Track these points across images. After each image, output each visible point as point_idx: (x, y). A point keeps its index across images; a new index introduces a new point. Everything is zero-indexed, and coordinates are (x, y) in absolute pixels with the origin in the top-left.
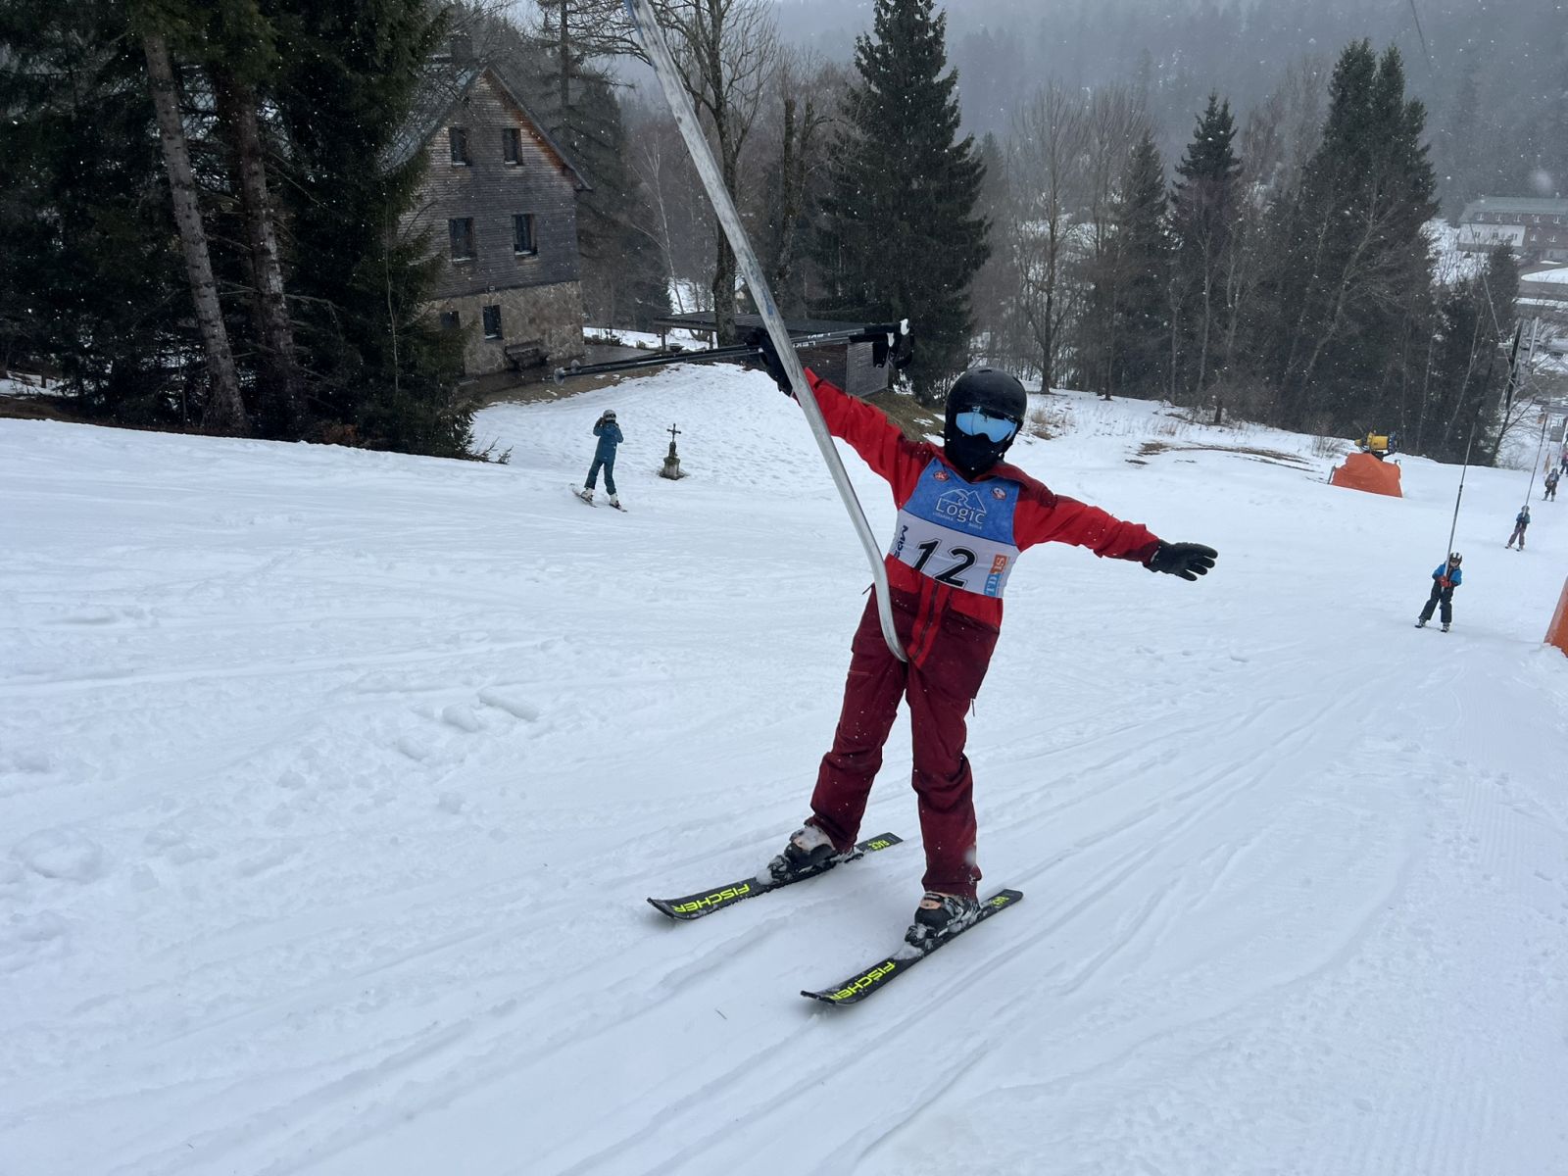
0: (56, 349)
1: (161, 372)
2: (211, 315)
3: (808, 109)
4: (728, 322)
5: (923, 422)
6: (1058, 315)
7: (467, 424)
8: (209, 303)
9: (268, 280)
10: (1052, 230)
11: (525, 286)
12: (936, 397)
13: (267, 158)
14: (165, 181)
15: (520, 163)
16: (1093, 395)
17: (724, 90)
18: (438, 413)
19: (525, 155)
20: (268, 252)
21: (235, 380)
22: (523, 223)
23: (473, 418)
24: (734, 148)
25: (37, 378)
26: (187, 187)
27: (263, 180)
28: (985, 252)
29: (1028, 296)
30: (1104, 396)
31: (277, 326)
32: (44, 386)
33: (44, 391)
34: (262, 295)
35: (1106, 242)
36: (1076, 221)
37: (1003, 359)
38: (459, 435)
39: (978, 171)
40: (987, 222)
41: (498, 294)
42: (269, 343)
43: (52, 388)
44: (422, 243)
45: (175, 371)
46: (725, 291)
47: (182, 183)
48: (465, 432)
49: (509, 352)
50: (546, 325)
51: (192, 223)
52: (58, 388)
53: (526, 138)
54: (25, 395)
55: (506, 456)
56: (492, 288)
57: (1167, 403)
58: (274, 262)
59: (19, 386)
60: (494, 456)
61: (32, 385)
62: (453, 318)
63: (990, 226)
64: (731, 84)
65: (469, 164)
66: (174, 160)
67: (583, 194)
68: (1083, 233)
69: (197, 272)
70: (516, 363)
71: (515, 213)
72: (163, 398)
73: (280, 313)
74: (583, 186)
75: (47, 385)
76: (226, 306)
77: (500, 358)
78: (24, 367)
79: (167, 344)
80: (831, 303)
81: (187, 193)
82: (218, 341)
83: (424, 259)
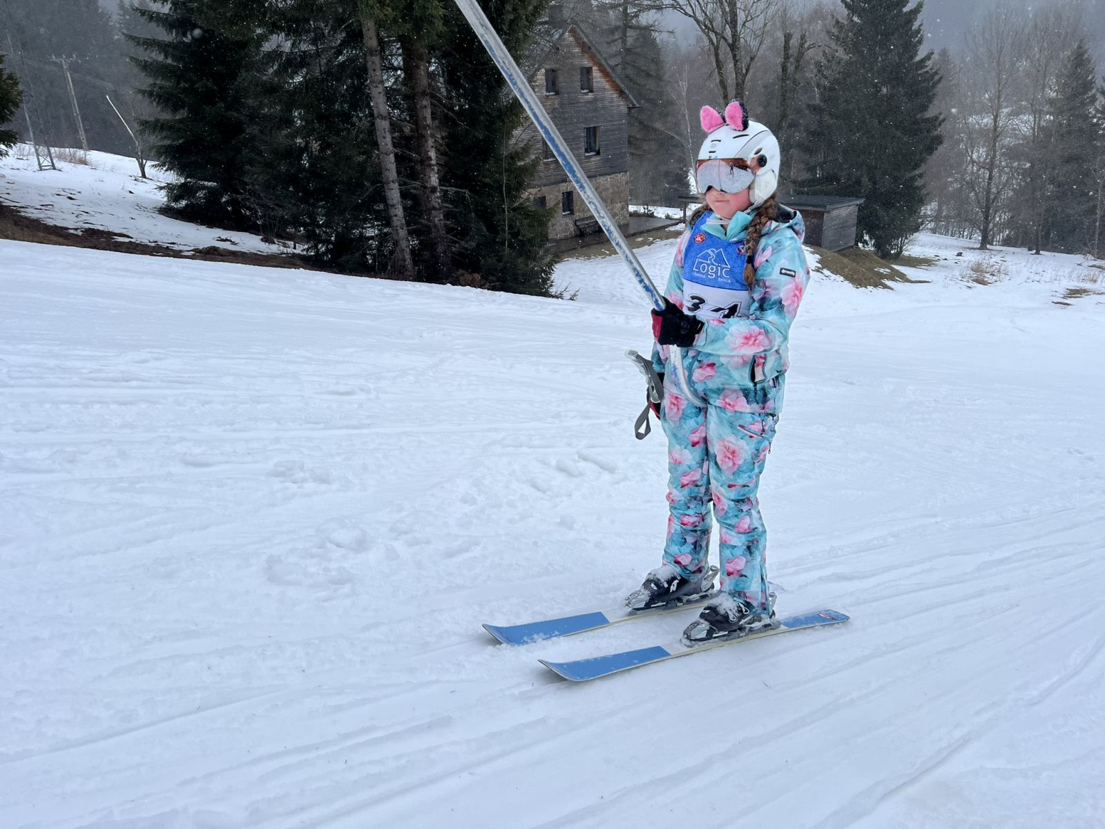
0: (304, 225)
1: (362, 238)
2: (395, 201)
3: (802, 39)
5: (882, 270)
6: (997, 188)
7: (550, 273)
8: (394, 194)
9: (430, 177)
10: (995, 121)
12: (893, 252)
13: (433, 96)
14: (372, 115)
15: (591, 91)
16: (1025, 250)
17: (738, 29)
18: (532, 266)
19: (595, 85)
20: (430, 159)
21: (407, 243)
22: (591, 133)
23: (554, 269)
24: (744, 71)
25: (291, 243)
26: (383, 118)
27: (429, 111)
28: (939, 140)
29: (973, 173)
30: (1034, 251)
31: (434, 208)
32: (295, 248)
33: (296, 251)
34: (425, 187)
35: (1041, 129)
36: (1016, 113)
37: (948, 223)
38: (545, 281)
39: (936, 78)
40: (941, 117)
42: (429, 220)
43: (300, 249)
44: (526, 150)
45: (372, 238)
47: (381, 115)
48: (548, 279)
49: (578, 224)
51: (386, 141)
52: (304, 250)
53: (596, 73)
54: (284, 254)
55: (575, 295)
57: (1090, 257)
58: (434, 165)
59: (282, 248)
60: (567, 295)
61: (289, 247)
62: (542, 201)
63: (944, 120)
64: (744, 24)
65: (557, 93)
66: (378, 101)
67: (633, 111)
68: (1022, 122)
69: (387, 173)
70: (581, 231)
71: (586, 126)
72: (364, 255)
73: (436, 199)
74: (634, 105)
75: (297, 247)
76: (404, 195)
77: (572, 227)
78: (283, 236)
79: (366, 220)
80: (812, 182)
81: (384, 122)
82: (398, 218)
83: (528, 160)
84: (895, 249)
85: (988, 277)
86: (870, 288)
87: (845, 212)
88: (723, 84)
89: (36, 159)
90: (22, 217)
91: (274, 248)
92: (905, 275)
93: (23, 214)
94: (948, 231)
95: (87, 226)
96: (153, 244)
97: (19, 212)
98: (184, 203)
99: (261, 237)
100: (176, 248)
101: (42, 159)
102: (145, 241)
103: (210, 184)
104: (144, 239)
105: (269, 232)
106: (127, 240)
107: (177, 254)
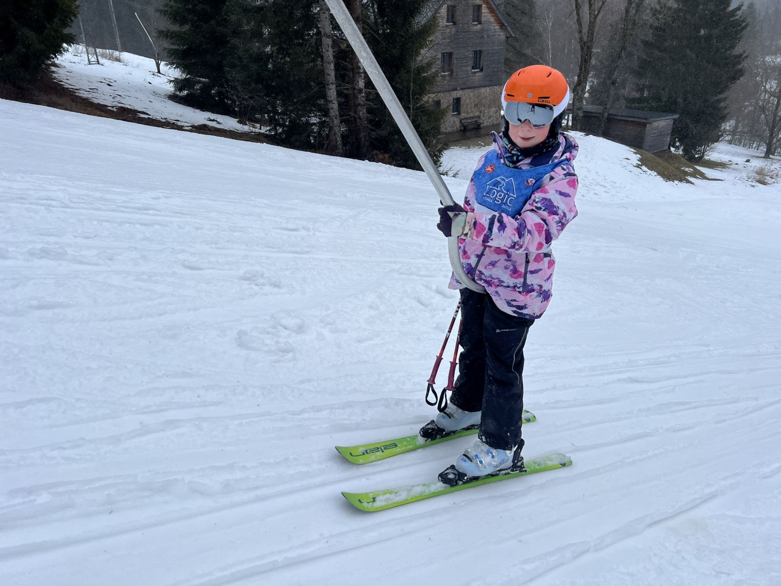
0: (268, 112)
1: (308, 124)
2: (332, 99)
4: (579, 109)
5: (687, 169)
7: (440, 157)
8: (332, 93)
9: (358, 82)
11: (475, 87)
12: (696, 156)
14: (319, 33)
15: (480, 23)
19: (483, 19)
20: (359, 68)
21: (339, 129)
22: (478, 54)
23: (443, 154)
24: (596, 13)
25: (258, 125)
26: (328, 37)
28: (741, 73)
29: (765, 100)
31: (360, 105)
32: (260, 129)
33: (261, 131)
34: (355, 89)
37: (741, 136)
38: (436, 162)
39: (744, 24)
40: (744, 55)
41: (461, 92)
42: (355, 112)
43: (264, 130)
44: (429, 65)
45: (314, 124)
46: (580, 92)
47: (326, 34)
48: (439, 161)
49: (463, 122)
50: (483, 109)
51: (329, 54)
52: (267, 130)
53: (485, 10)
54: (253, 132)
55: (457, 174)
56: (458, 89)
58: (361, 73)
59: (251, 128)
61: (257, 128)
62: (438, 103)
63: (746, 57)
65: (455, 23)
66: (324, 23)
67: (510, 39)
69: (328, 77)
70: (465, 127)
71: (474, 49)
72: (309, 136)
73: (361, 98)
74: (511, 35)
75: (262, 129)
76: (339, 94)
77: (458, 124)
78: (253, 120)
79: (311, 111)
80: (640, 100)
81: (328, 39)
82: (334, 111)
83: (429, 73)
84: (698, 154)
85: (768, 179)
86: (676, 182)
87: (663, 124)
88: (579, 21)
89: (86, 56)
90: (76, 96)
91: (246, 128)
92: (704, 174)
93: (77, 94)
94: (741, 143)
95: (120, 105)
96: (164, 120)
97: (75, 92)
98: (186, 92)
99: (237, 120)
100: (179, 124)
101: (90, 56)
102: (159, 118)
103: (204, 79)
104: (158, 117)
105: (243, 116)
106: (146, 116)
107: (180, 128)
